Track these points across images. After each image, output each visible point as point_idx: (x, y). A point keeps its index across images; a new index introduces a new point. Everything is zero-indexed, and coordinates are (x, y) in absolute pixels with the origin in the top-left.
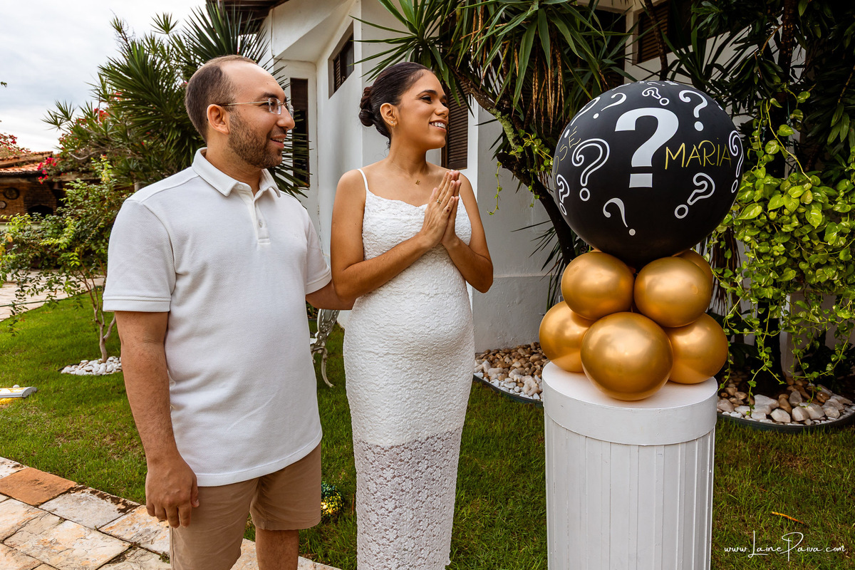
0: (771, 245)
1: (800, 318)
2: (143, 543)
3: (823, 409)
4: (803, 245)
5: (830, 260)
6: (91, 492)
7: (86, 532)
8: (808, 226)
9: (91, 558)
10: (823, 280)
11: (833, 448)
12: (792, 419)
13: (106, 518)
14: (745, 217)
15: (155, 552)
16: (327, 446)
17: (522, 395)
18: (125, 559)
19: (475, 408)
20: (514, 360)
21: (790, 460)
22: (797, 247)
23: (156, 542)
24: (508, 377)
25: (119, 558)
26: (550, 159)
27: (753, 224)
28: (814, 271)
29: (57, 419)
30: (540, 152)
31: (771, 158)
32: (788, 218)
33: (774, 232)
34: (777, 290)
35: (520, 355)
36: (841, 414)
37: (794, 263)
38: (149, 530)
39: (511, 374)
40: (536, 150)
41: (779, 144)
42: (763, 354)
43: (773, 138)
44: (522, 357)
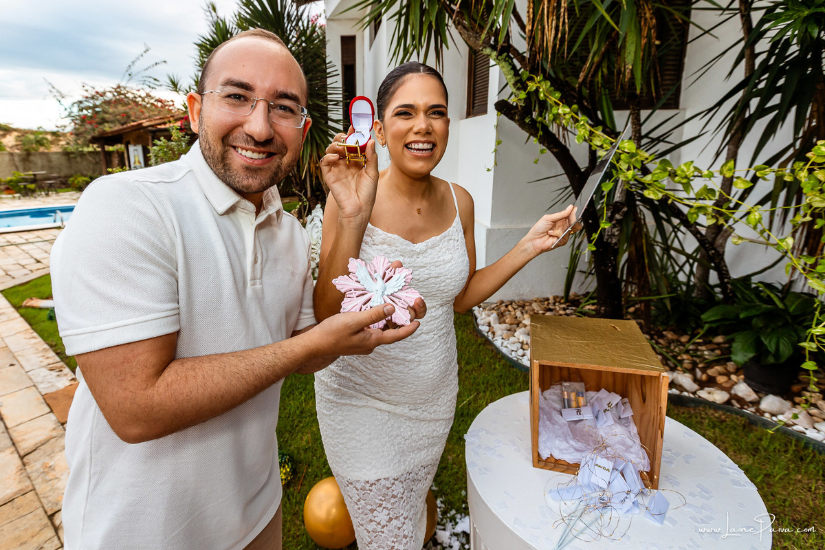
39: (516, 334)
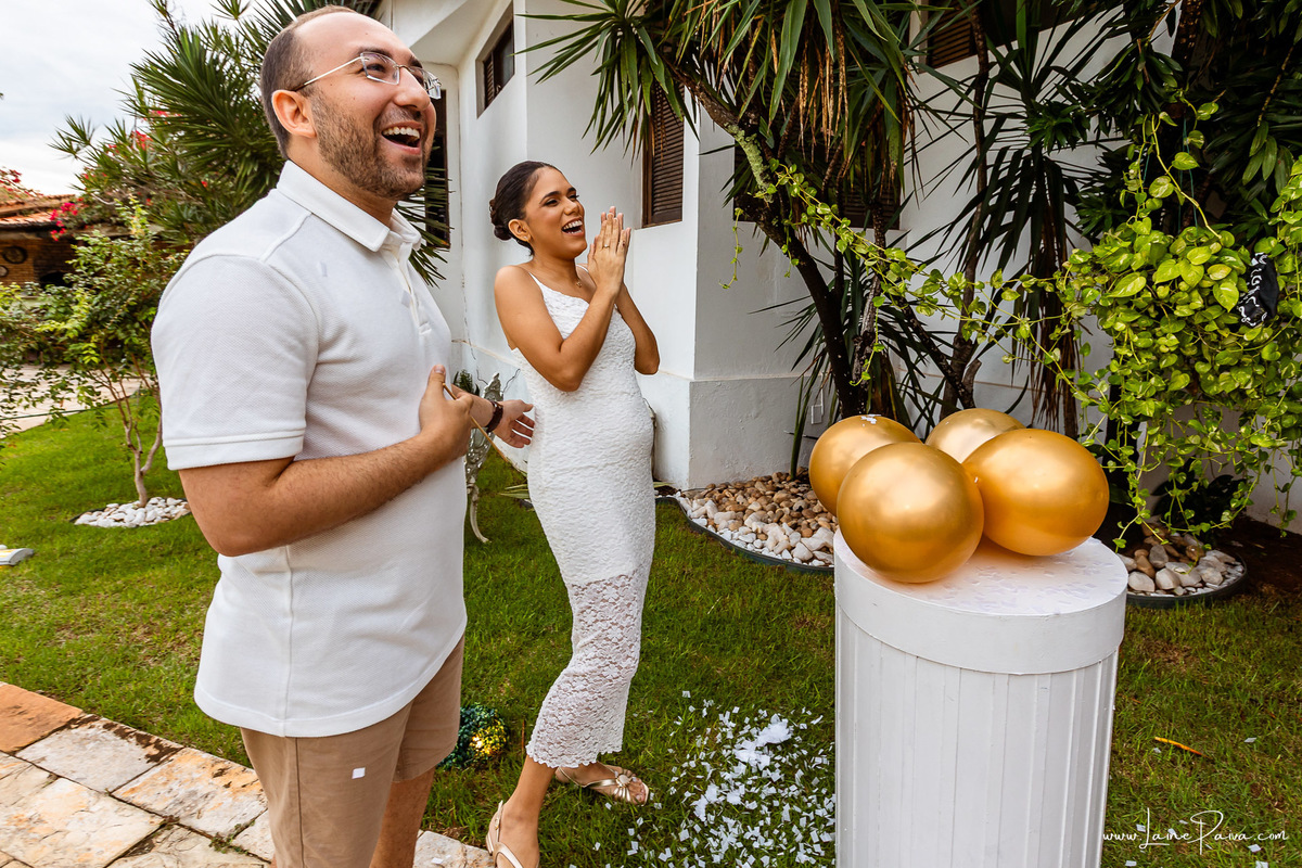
0: (1155, 337)
1: (1191, 445)
2: (184, 818)
3: (1198, 570)
4: (1205, 336)
5: (1244, 359)
6: (105, 727)
7: (92, 799)
8: (1215, 307)
9: (96, 848)
10: (1229, 389)
11: (1223, 631)
12: (1157, 588)
13: (125, 772)
14: (1119, 293)
15: (203, 834)
16: (480, 639)
17: (765, 552)
18: (152, 846)
19: (698, 574)
20: (750, 500)
21: (1163, 651)
22: (1194, 339)
23: (205, 814)
24: (743, 524)
25: (143, 846)
26: (816, 204)
27: (1129, 304)
28: (1217, 376)
29: (61, 601)
30: (802, 193)
31: (1158, 204)
32: (1186, 296)
33: (1160, 316)
34: (1159, 404)
35: (758, 491)
36: (1225, 578)
37: (1186, 364)
38: (195, 793)
39: (747, 521)
40: (796, 190)
41: (1172, 182)
42: (1137, 500)
43: (1162, 173)
44: (761, 495)
